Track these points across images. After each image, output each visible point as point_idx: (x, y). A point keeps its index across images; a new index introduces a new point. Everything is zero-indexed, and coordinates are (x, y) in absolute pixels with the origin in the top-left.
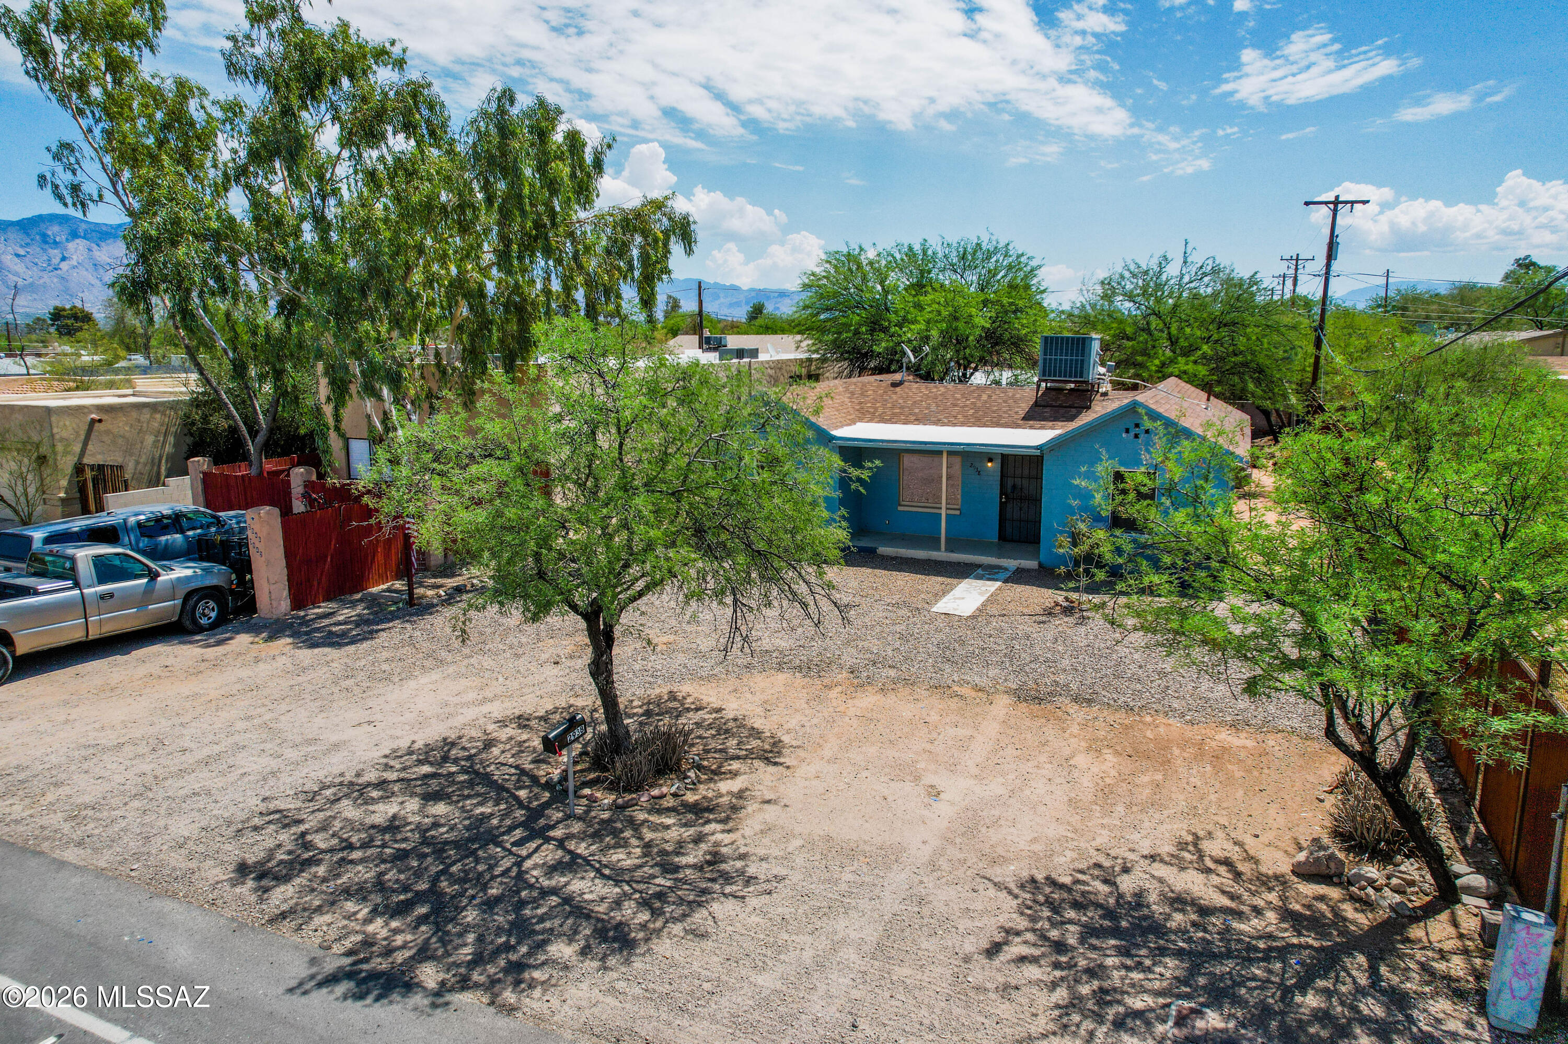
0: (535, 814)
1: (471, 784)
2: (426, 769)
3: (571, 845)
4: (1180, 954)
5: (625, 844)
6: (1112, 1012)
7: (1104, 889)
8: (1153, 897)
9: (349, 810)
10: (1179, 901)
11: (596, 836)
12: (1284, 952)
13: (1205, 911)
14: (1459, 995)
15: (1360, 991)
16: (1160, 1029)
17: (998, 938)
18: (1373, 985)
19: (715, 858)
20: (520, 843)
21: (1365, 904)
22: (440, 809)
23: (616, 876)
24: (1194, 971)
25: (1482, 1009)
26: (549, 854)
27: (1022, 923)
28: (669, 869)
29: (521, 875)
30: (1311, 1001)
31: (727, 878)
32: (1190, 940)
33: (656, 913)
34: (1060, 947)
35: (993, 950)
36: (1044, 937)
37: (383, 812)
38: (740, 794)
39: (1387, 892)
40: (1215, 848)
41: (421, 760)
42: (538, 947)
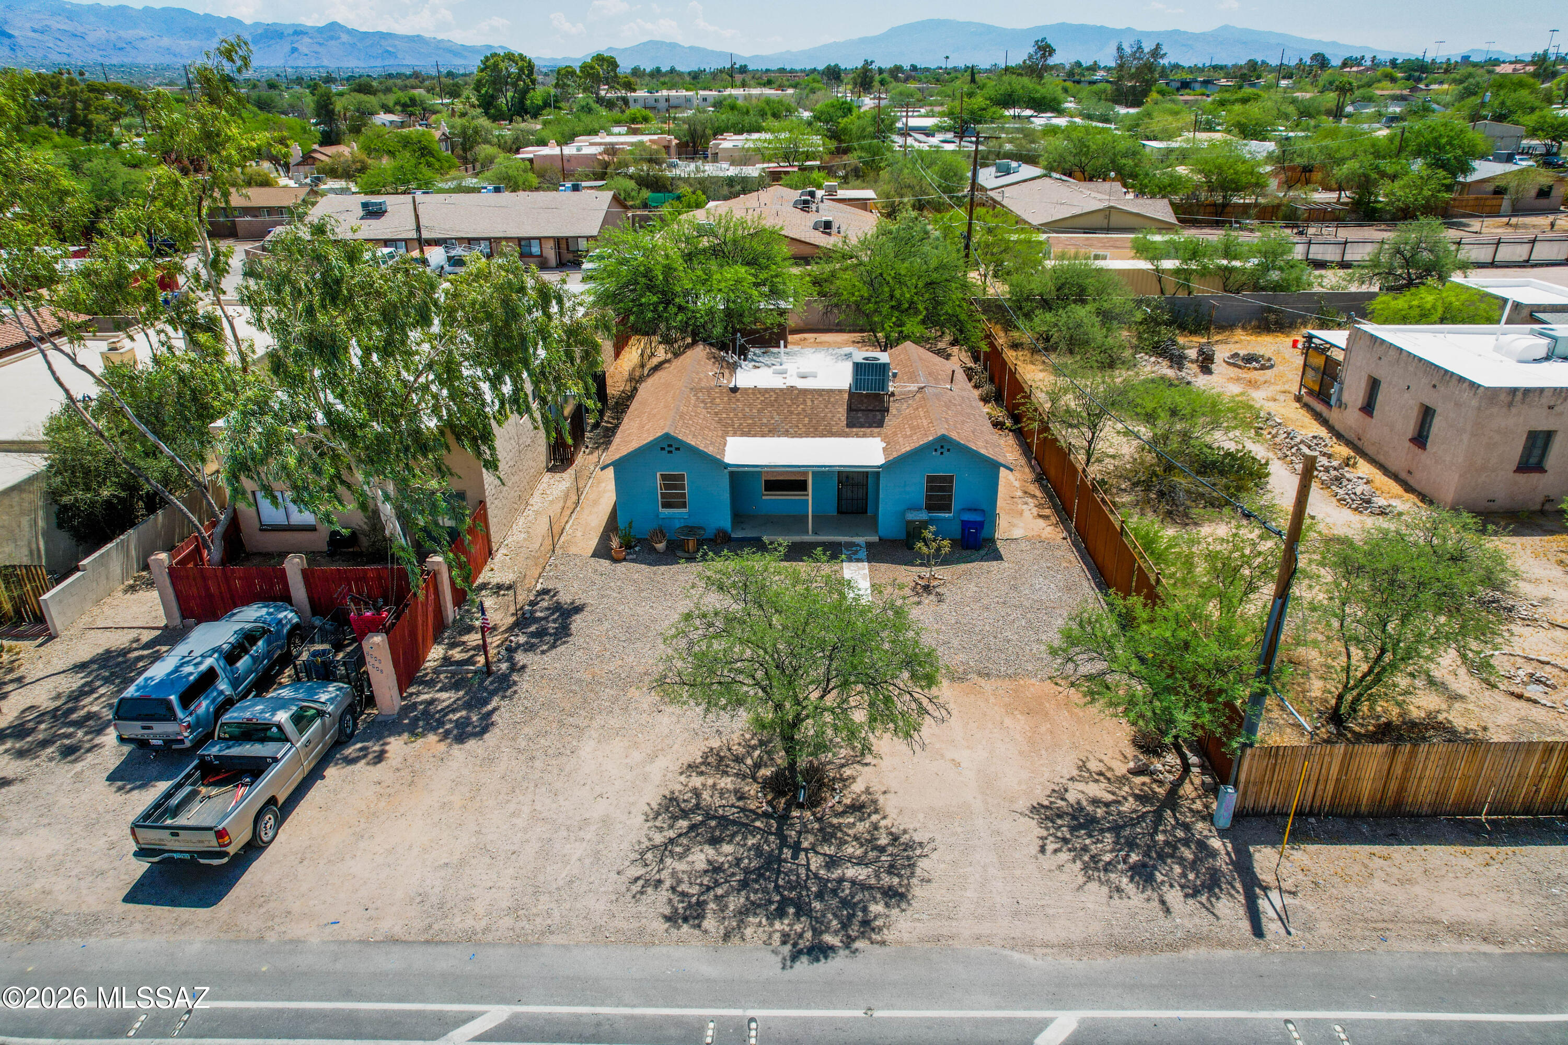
0: (781, 835)
1: (721, 825)
2: (683, 822)
3: (820, 849)
4: (1109, 830)
5: (844, 841)
6: (1101, 864)
7: (1063, 803)
8: (1085, 803)
9: (677, 865)
10: (1095, 802)
11: (825, 840)
12: (1143, 816)
13: (1107, 805)
14: (1204, 818)
15: (1174, 827)
16: (1119, 867)
17: (1040, 843)
18: (1177, 823)
19: (895, 836)
20: (794, 856)
21: (1161, 783)
22: (727, 847)
23: (860, 861)
24: (1118, 836)
25: (1212, 824)
26: (815, 859)
27: (1045, 833)
28: (880, 849)
29: (816, 877)
30: (1160, 837)
31: (911, 846)
32: (1109, 822)
34: (1065, 841)
35: (1043, 850)
36: (1057, 837)
37: (697, 860)
38: (867, 791)
39: (1167, 775)
40: (1094, 766)
41: (675, 818)
42: (865, 910)
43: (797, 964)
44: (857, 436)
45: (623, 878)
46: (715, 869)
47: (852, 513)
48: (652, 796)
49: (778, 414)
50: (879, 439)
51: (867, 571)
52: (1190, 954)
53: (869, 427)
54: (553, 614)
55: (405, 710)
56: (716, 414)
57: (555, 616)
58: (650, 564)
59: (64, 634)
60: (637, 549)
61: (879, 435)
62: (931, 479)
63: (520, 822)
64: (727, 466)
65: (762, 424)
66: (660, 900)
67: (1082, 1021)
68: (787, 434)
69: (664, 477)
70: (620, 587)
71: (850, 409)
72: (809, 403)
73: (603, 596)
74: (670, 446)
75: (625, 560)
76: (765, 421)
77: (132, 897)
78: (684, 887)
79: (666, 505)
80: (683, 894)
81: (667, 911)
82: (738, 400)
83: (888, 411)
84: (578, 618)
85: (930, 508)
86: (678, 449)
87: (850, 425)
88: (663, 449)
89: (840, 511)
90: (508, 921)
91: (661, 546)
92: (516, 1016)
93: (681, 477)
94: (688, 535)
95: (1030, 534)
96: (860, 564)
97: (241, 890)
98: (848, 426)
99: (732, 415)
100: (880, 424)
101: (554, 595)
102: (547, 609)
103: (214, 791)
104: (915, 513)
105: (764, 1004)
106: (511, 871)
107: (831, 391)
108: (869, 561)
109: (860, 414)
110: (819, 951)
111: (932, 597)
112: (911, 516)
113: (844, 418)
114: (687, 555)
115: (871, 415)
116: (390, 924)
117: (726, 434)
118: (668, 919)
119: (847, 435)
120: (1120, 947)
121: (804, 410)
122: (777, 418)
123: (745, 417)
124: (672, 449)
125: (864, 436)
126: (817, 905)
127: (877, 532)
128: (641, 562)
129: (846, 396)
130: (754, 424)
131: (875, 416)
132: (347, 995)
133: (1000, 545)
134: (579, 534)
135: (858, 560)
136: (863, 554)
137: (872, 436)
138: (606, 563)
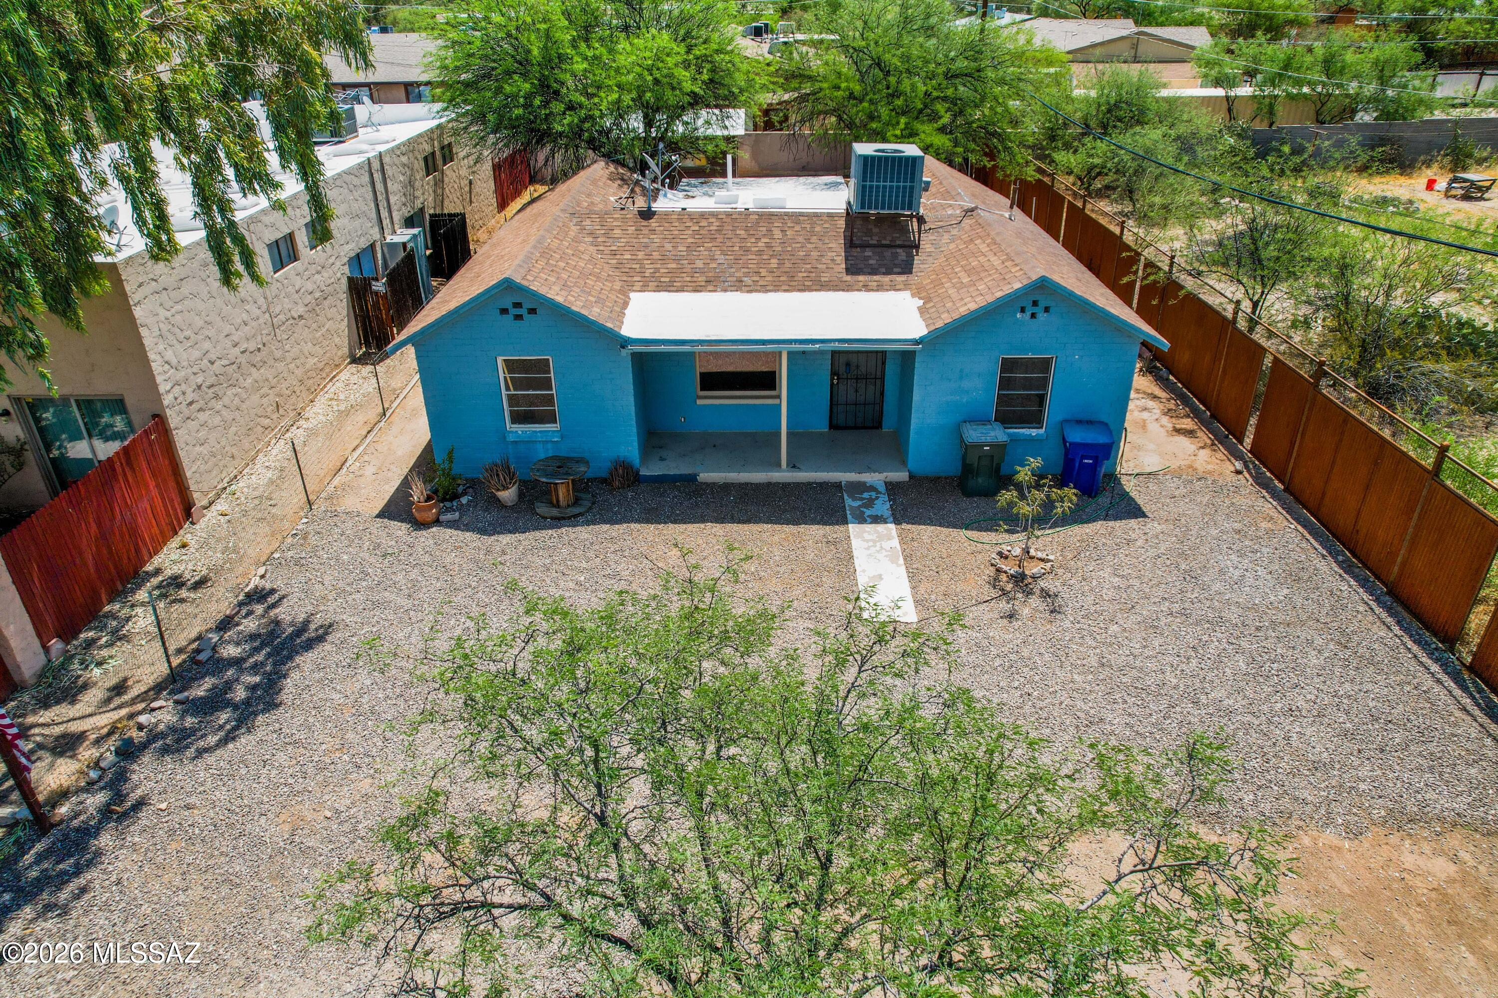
44: (867, 288)
47: (856, 428)
49: (724, 253)
50: (907, 294)
51: (895, 543)
53: (888, 273)
54: (256, 650)
56: (614, 254)
57: (260, 657)
58: (483, 531)
60: (464, 500)
61: (906, 287)
62: (1008, 365)
64: (625, 342)
65: (695, 271)
68: (739, 286)
69: (510, 365)
70: (414, 583)
71: (851, 244)
72: (777, 234)
73: (376, 605)
74: (518, 305)
75: (437, 522)
76: (699, 264)
79: (519, 418)
82: (653, 231)
83: (917, 247)
84: (306, 660)
85: (1005, 418)
86: (532, 311)
87: (852, 270)
88: (504, 311)
89: (833, 426)
91: (508, 495)
93: (543, 366)
94: (554, 475)
95: (1174, 464)
96: (881, 528)
98: (849, 271)
99: (641, 255)
100: (907, 268)
101: (274, 606)
102: (253, 637)
104: (982, 429)
107: (816, 215)
108: (897, 522)
109: (868, 253)
111: (1035, 601)
112: (974, 434)
113: (841, 259)
114: (555, 512)
115: (888, 253)
117: (627, 288)
119: (848, 288)
121: (769, 246)
122: (721, 259)
123: (664, 259)
124: (523, 311)
125: (880, 288)
127: (904, 463)
128: (467, 528)
129: (842, 223)
130: (681, 269)
131: (895, 256)
133: (1129, 485)
134: (369, 470)
135: (877, 519)
136: (882, 506)
137: (894, 288)
138: (400, 529)
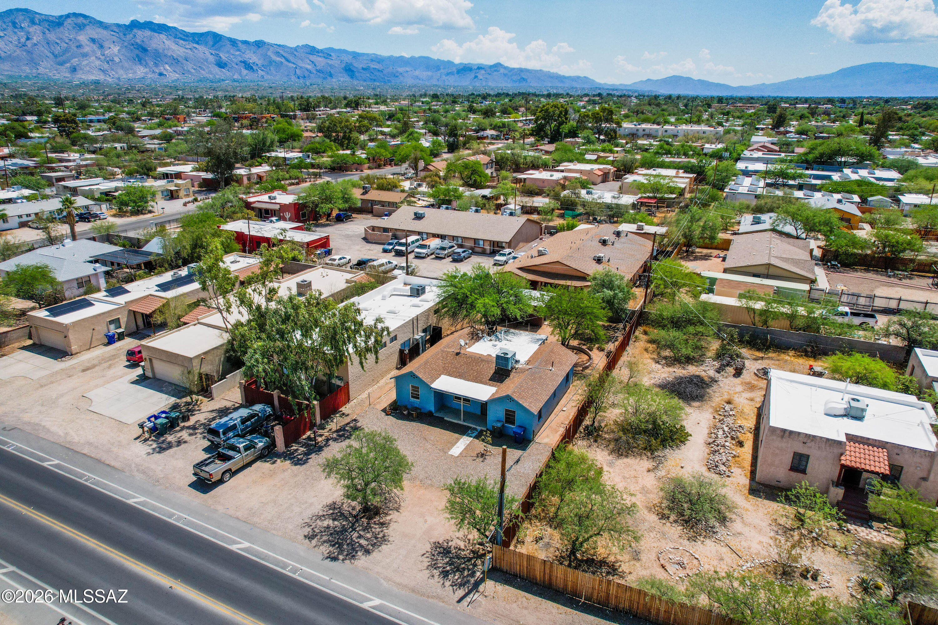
0: (353, 524)
1: (341, 516)
2: (331, 511)
3: (360, 532)
4: (450, 558)
5: (369, 532)
6: (435, 567)
7: (446, 545)
8: (453, 547)
9: (319, 523)
10: (457, 548)
11: (364, 530)
12: (466, 558)
13: (460, 550)
15: (471, 565)
16: (440, 569)
17: (425, 553)
18: (474, 564)
19: (384, 536)
20: (351, 532)
22: (336, 523)
23: (367, 539)
24: (450, 561)
26: (356, 535)
27: (430, 551)
28: (376, 538)
29: (352, 539)
30: (463, 566)
31: (385, 541)
32: (453, 555)
33: (373, 547)
34: (433, 556)
35: (423, 555)
36: (432, 554)
37: (326, 523)
38: (390, 520)
40: (470, 536)
41: (330, 509)
42: (356, 553)
43: (326, 561)
44: (489, 385)
45: (303, 522)
46: (328, 527)
48: (330, 501)
50: (496, 388)
51: (469, 442)
52: (431, 600)
53: (497, 382)
54: (351, 429)
55: (284, 452)
57: (351, 431)
58: (397, 419)
59: (216, 399)
60: (397, 412)
61: (498, 386)
62: (507, 411)
63: (289, 497)
66: (307, 530)
67: (381, 604)
69: (412, 386)
70: (380, 426)
71: (495, 372)
75: (391, 415)
77: (190, 486)
78: (315, 529)
79: (412, 397)
80: (314, 531)
81: (306, 534)
83: (509, 376)
85: (507, 422)
88: (411, 376)
89: (482, 413)
90: (266, 523)
91: (405, 413)
92: (250, 547)
93: (418, 388)
94: (415, 411)
97: (213, 493)
98: (489, 380)
100: (502, 382)
101: (357, 423)
102: (351, 427)
103: (219, 462)
105: (308, 567)
106: (277, 510)
108: (474, 438)
110: (335, 559)
111: (481, 459)
112: (499, 424)
114: (412, 418)
116: (239, 514)
117: (441, 374)
118: (305, 536)
119: (485, 384)
120: (413, 591)
125: (492, 386)
126: (345, 547)
127: (486, 426)
128: (395, 418)
130: (456, 371)
132: (219, 528)
133: (531, 444)
135: (470, 437)
136: (475, 434)
137: (495, 386)
138: (384, 415)
